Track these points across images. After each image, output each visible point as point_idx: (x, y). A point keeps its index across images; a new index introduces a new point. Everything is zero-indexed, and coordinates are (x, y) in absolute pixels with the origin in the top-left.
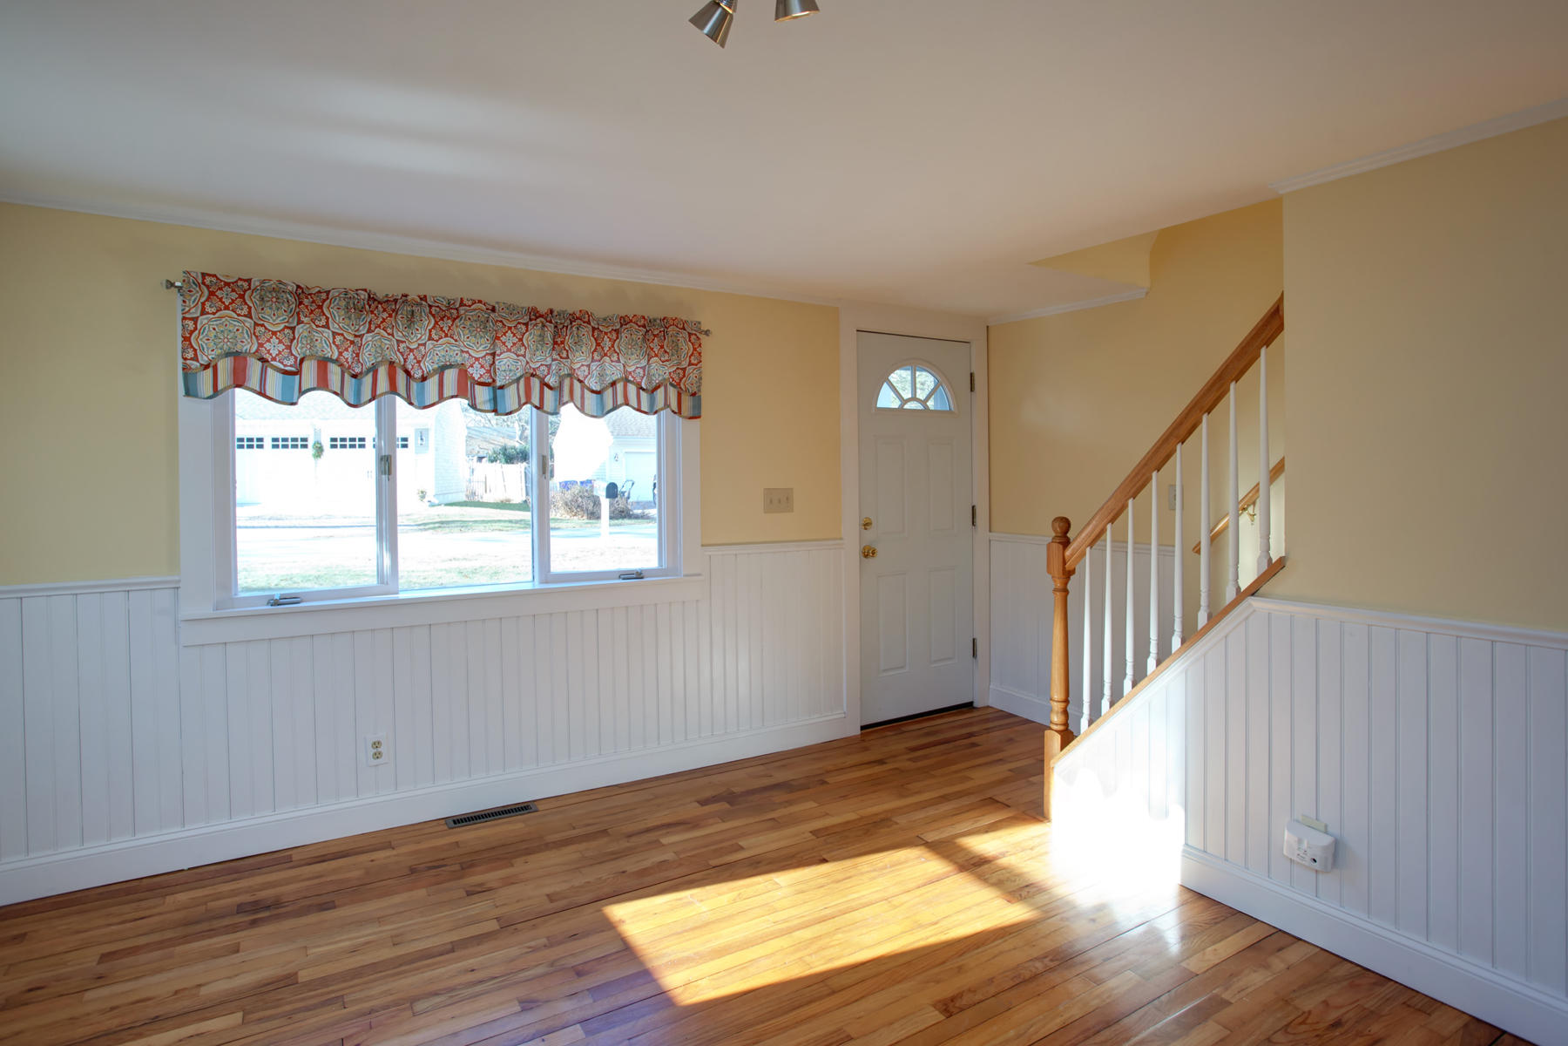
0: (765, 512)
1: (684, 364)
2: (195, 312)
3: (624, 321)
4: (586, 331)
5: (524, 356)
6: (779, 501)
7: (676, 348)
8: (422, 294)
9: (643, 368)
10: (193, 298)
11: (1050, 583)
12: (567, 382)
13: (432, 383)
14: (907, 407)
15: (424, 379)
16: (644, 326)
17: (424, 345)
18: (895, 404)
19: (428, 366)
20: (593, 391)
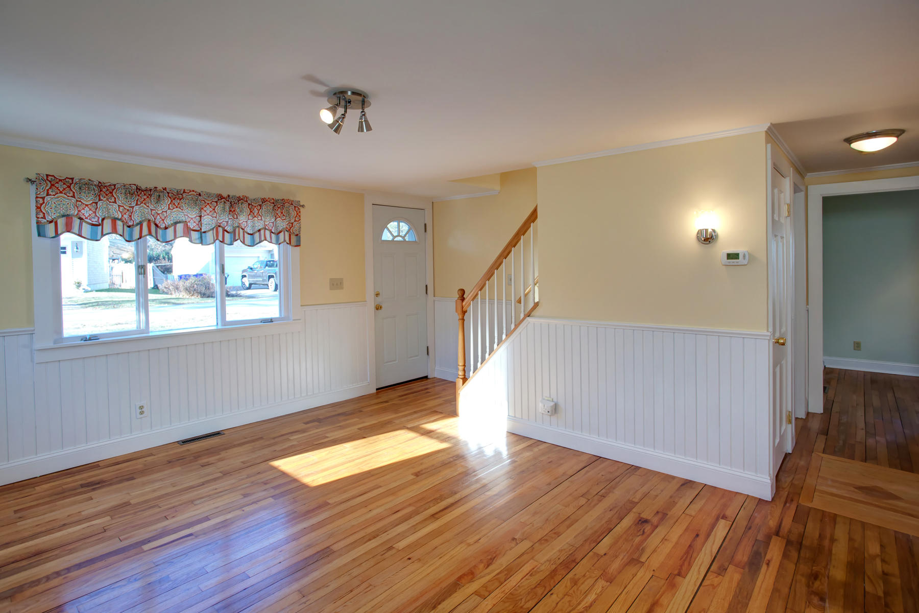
0: (331, 289)
1: (293, 221)
2: (44, 194)
3: (264, 201)
4: (245, 205)
5: (216, 217)
6: (336, 284)
7: (289, 214)
8: (164, 187)
9: (273, 223)
10: (42, 187)
11: (457, 317)
12: (237, 230)
13: (170, 231)
14: (396, 239)
15: (166, 228)
16: (273, 203)
17: (166, 212)
18: (390, 238)
19: (168, 222)
20: (249, 234)
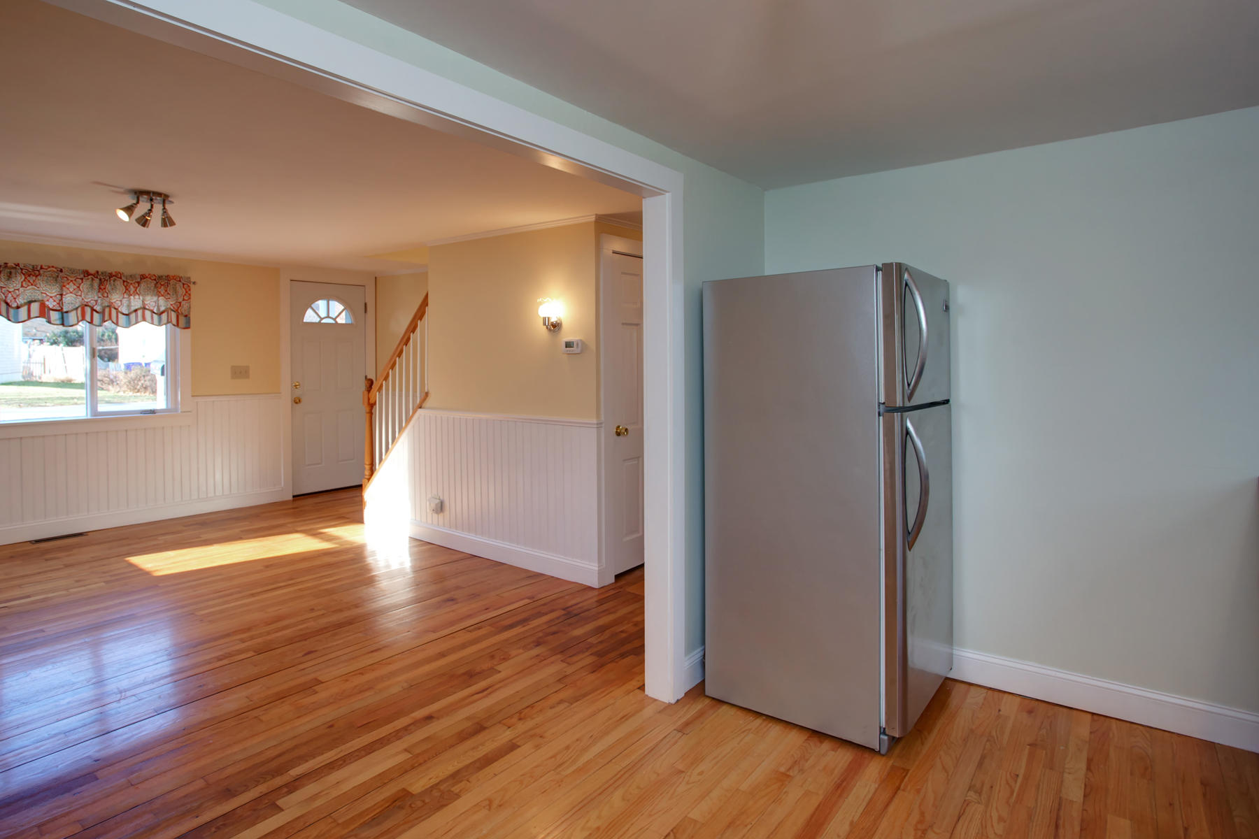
0: (233, 378)
3: (143, 277)
6: (240, 373)
7: (175, 291)
8: (16, 263)
9: (155, 302)
12: (107, 310)
13: (23, 311)
14: (323, 321)
15: (18, 307)
16: (155, 280)
17: (18, 290)
18: (316, 320)
19: (20, 301)
20: (124, 314)
